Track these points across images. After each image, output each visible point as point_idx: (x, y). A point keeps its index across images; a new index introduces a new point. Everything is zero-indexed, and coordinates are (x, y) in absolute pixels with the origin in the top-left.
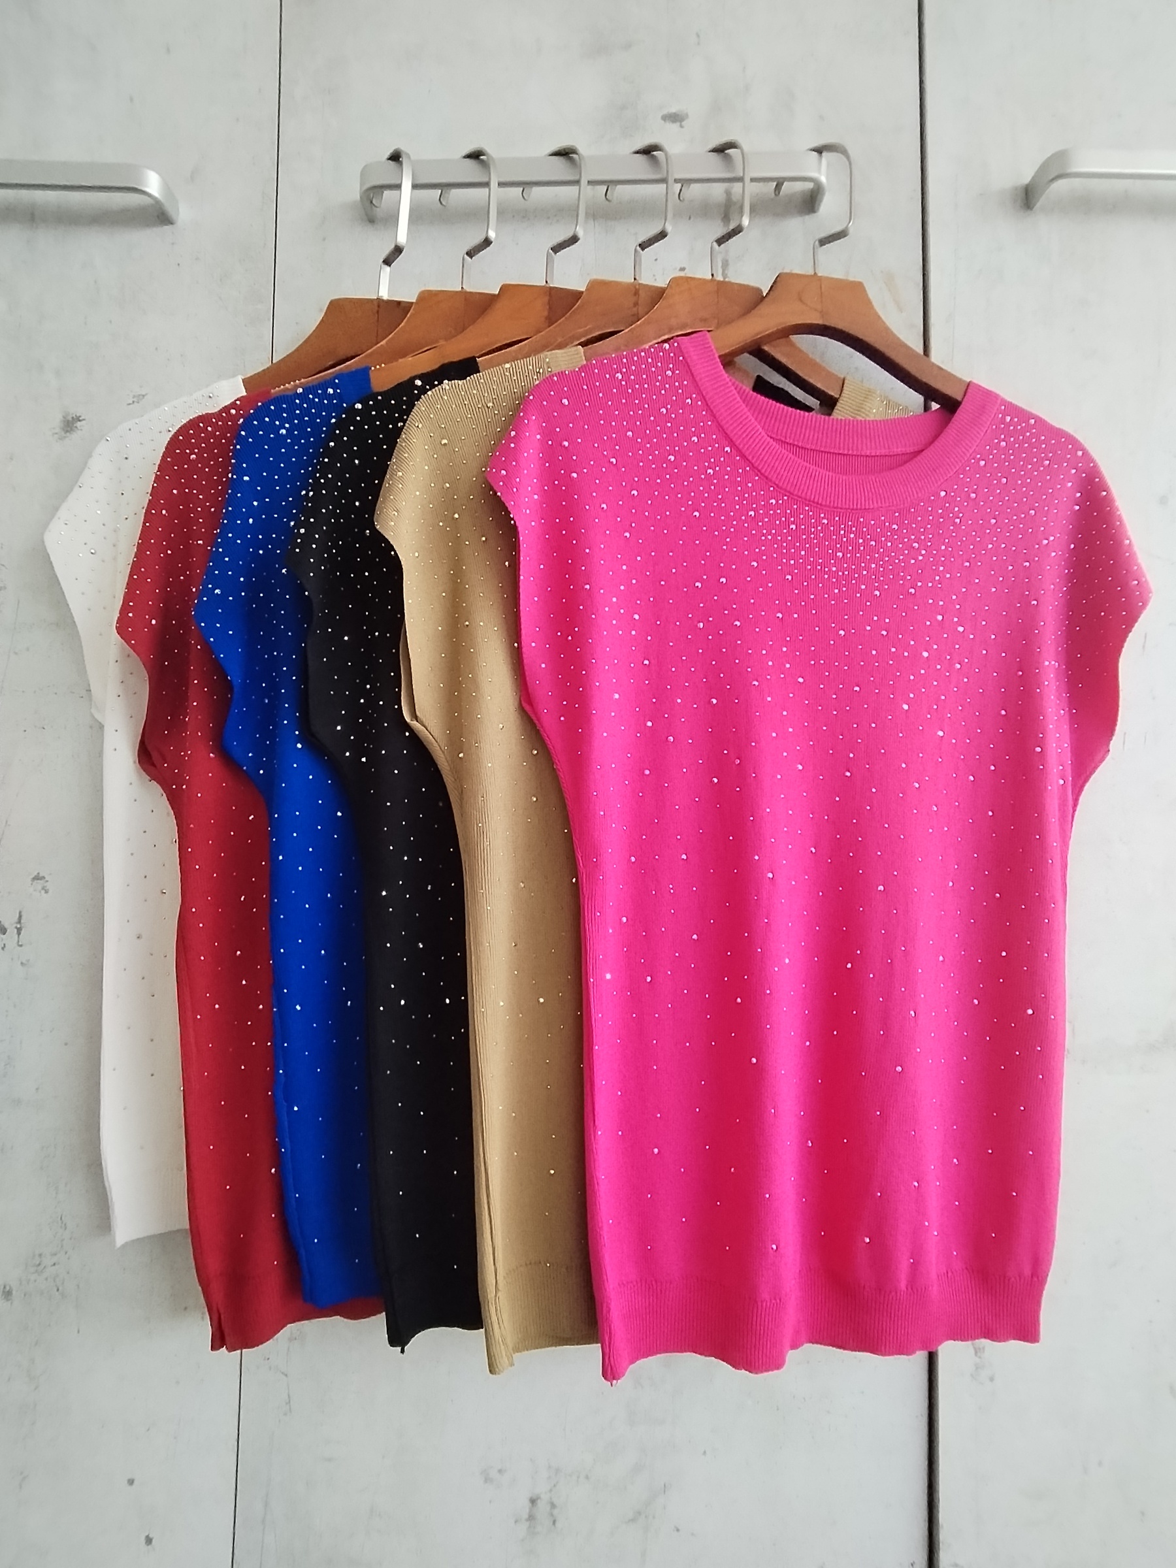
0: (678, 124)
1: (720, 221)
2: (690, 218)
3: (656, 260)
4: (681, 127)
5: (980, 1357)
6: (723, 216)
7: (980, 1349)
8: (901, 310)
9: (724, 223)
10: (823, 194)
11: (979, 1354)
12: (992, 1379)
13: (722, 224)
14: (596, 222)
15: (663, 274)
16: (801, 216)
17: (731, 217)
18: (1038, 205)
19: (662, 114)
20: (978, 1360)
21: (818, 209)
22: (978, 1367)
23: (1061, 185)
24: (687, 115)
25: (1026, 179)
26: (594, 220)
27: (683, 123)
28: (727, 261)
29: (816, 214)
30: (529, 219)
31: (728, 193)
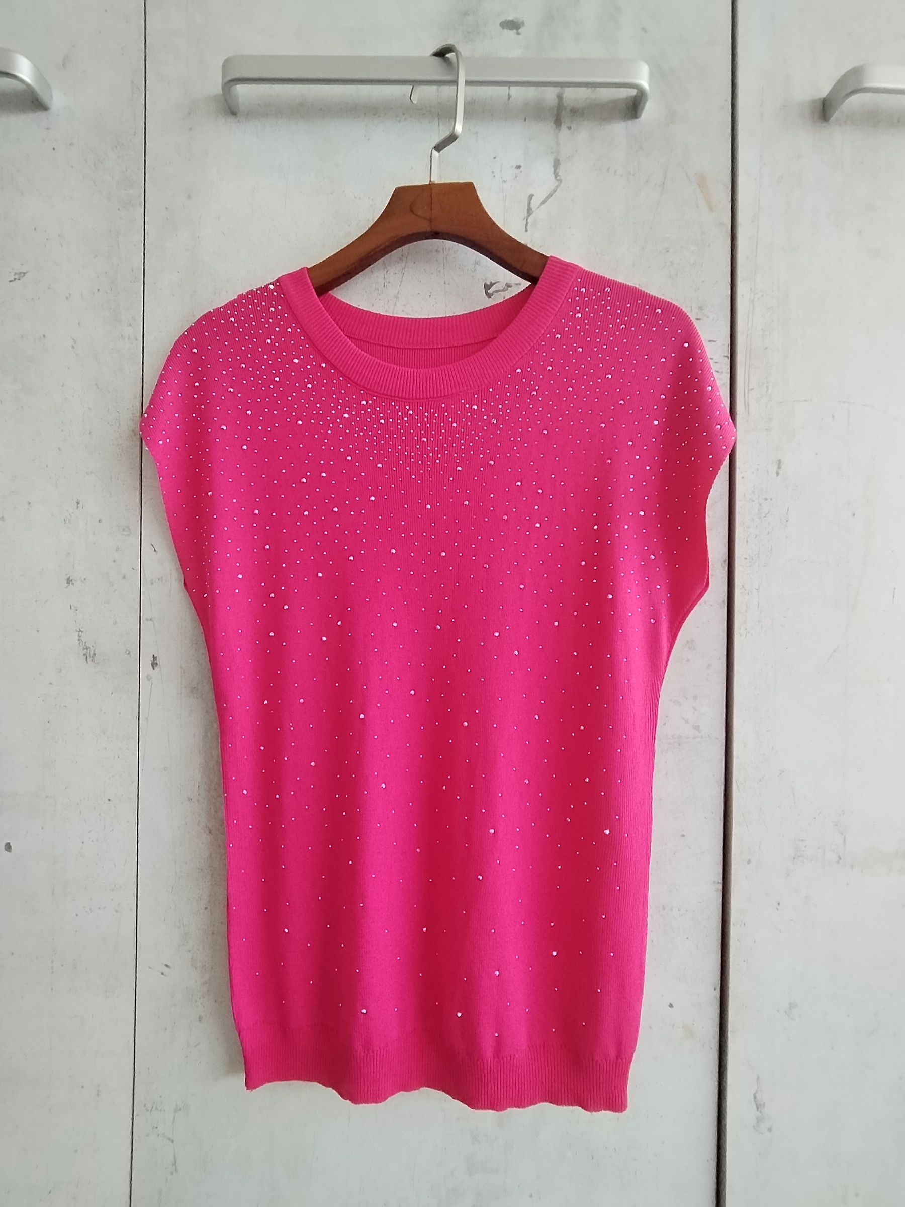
0: (515, 31)
1: (552, 124)
2: (525, 120)
3: (495, 158)
4: (518, 34)
5: (761, 1112)
6: (555, 118)
7: (761, 1105)
8: (711, 209)
9: (556, 125)
10: (646, 100)
11: (760, 1109)
12: (770, 1130)
13: (554, 126)
14: (440, 120)
15: (501, 171)
16: (624, 121)
17: (563, 121)
18: (832, 119)
19: (500, 21)
20: (759, 1114)
21: (640, 116)
22: (759, 1120)
23: (855, 99)
24: (523, 23)
25: (824, 91)
26: (439, 119)
27: (519, 31)
28: (558, 161)
29: (637, 120)
30: (379, 116)
31: (560, 97)
